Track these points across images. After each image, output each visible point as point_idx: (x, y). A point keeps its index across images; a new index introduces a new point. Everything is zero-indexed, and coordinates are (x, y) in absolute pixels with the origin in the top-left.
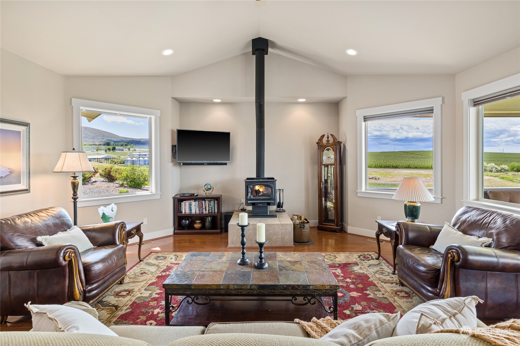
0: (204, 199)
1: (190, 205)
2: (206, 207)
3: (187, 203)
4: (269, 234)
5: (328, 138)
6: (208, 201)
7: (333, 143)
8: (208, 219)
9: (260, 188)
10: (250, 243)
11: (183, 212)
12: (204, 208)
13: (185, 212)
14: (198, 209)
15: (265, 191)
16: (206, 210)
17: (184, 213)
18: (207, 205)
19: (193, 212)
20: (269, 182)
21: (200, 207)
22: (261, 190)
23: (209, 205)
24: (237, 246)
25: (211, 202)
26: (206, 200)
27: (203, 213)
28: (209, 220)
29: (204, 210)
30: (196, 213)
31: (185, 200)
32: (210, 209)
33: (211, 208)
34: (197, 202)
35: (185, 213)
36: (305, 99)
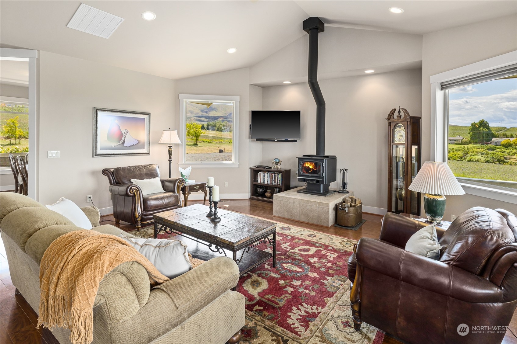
0: (274, 172)
1: (264, 176)
2: (275, 179)
3: (262, 174)
4: (307, 210)
5: (399, 112)
6: (277, 174)
7: (404, 119)
8: (276, 190)
9: (310, 165)
10: (290, 215)
11: (259, 181)
12: (274, 180)
13: (260, 181)
14: (269, 180)
15: (314, 168)
16: (275, 182)
17: (259, 183)
18: (276, 177)
19: (266, 182)
20: (319, 160)
21: (271, 178)
22: (311, 167)
23: (277, 177)
24: (280, 216)
25: (279, 175)
26: (275, 173)
27: (273, 184)
28: (277, 190)
29: (274, 181)
30: (268, 183)
31: (261, 171)
32: (279, 181)
33: (279, 180)
34: (269, 174)
35: (260, 182)
36: (373, 70)
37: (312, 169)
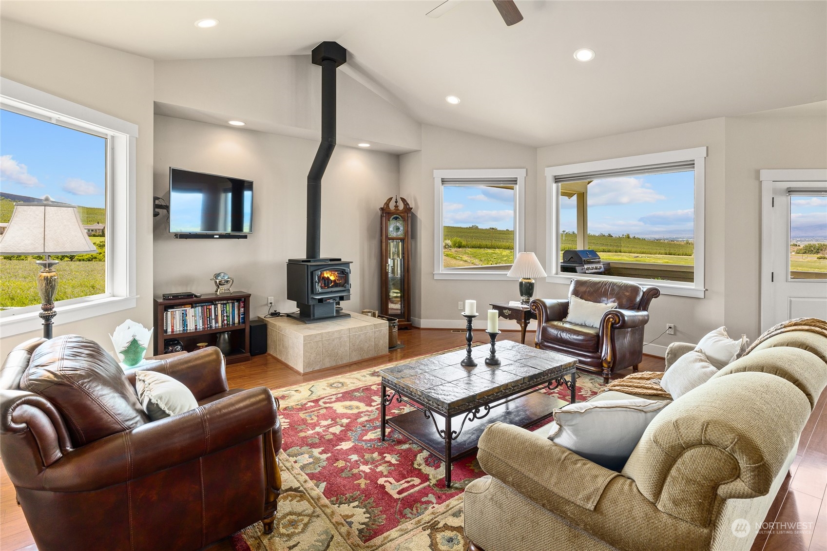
0: (212, 301)
1: (184, 315)
2: (216, 316)
3: (178, 312)
5: (396, 202)
6: (221, 304)
7: (404, 210)
8: (222, 336)
9: (331, 275)
10: (334, 360)
11: (169, 330)
12: (213, 317)
13: (173, 329)
14: (201, 321)
15: (337, 280)
16: (217, 322)
17: (170, 333)
18: (220, 312)
19: (191, 327)
20: (342, 265)
21: (206, 317)
22: (332, 278)
23: (222, 311)
25: (228, 305)
26: (217, 302)
27: (211, 327)
28: (224, 339)
29: (214, 321)
30: (196, 329)
31: (172, 307)
32: (225, 318)
33: (227, 316)
34: (199, 309)
35: (173, 331)
36: (369, 144)
37: (335, 281)
